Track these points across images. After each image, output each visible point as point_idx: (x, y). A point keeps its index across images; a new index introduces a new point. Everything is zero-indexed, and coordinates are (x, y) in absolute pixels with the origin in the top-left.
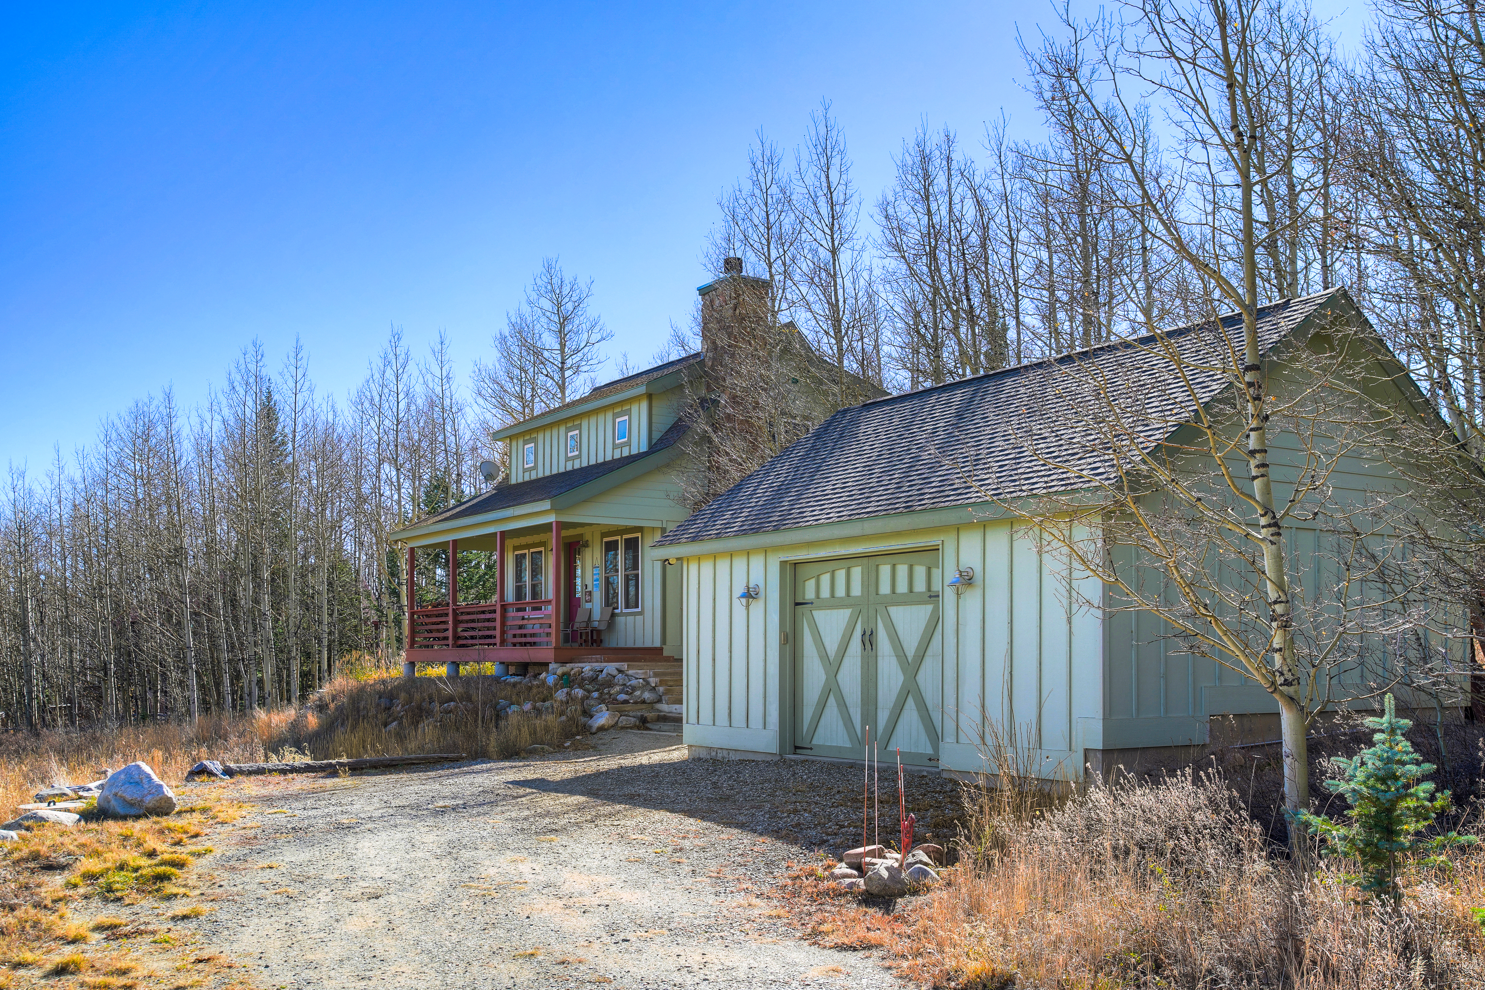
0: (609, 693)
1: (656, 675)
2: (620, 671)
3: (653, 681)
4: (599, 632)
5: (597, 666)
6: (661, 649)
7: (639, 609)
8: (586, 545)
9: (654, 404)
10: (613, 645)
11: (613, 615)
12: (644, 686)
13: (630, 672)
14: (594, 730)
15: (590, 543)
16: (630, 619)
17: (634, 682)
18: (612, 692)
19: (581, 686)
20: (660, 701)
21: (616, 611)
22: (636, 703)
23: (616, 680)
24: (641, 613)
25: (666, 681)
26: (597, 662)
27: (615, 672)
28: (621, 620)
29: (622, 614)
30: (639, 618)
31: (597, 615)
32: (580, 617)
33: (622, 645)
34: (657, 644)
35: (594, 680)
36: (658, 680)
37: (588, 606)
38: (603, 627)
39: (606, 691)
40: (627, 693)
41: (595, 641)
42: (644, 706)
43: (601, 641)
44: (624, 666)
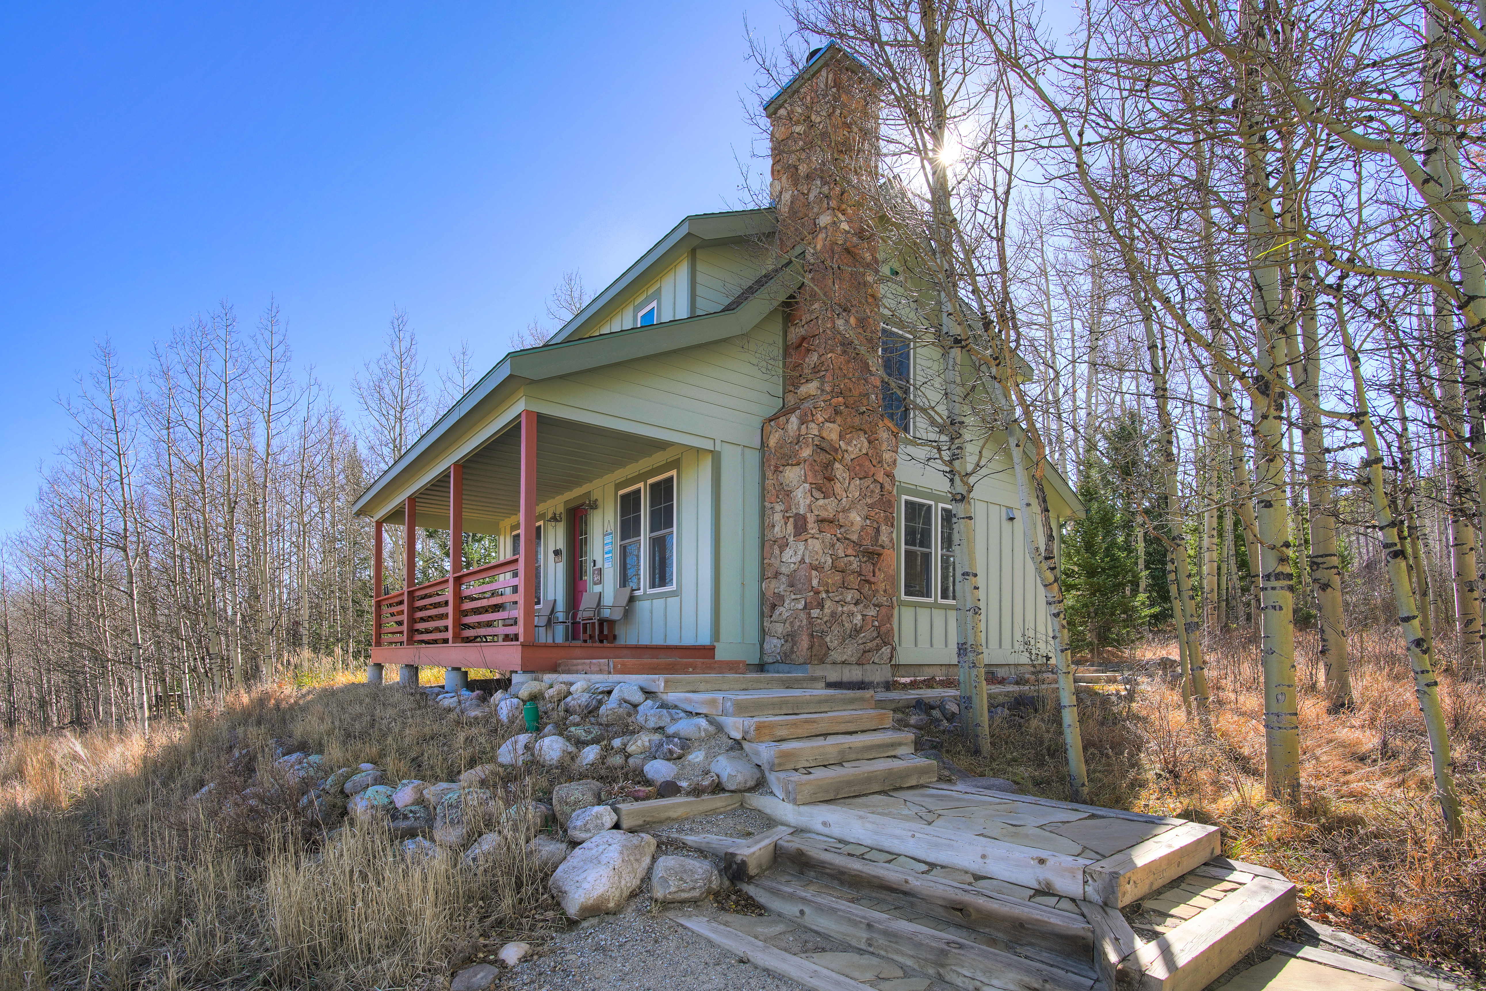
0: (623, 750)
1: (742, 709)
2: (648, 693)
3: (735, 726)
4: (611, 623)
5: (601, 680)
6: (712, 649)
7: (674, 587)
8: (594, 506)
9: (700, 267)
10: (632, 642)
11: (632, 599)
12: (710, 737)
13: (671, 697)
14: (572, 908)
15: (600, 503)
16: (658, 603)
17: (684, 727)
18: (631, 749)
19: (561, 729)
20: (760, 785)
21: (637, 593)
22: (697, 791)
23: (640, 718)
24: (673, 594)
25: (771, 726)
26: (601, 671)
27: (637, 697)
28: (643, 607)
29: (646, 597)
30: (673, 601)
31: (608, 599)
32: (587, 602)
33: (645, 641)
34: (704, 639)
35: (591, 711)
36: (750, 723)
37: (597, 589)
38: (617, 615)
39: (617, 743)
40: (670, 757)
41: (606, 637)
42: (719, 801)
43: (615, 637)
44: (658, 682)
